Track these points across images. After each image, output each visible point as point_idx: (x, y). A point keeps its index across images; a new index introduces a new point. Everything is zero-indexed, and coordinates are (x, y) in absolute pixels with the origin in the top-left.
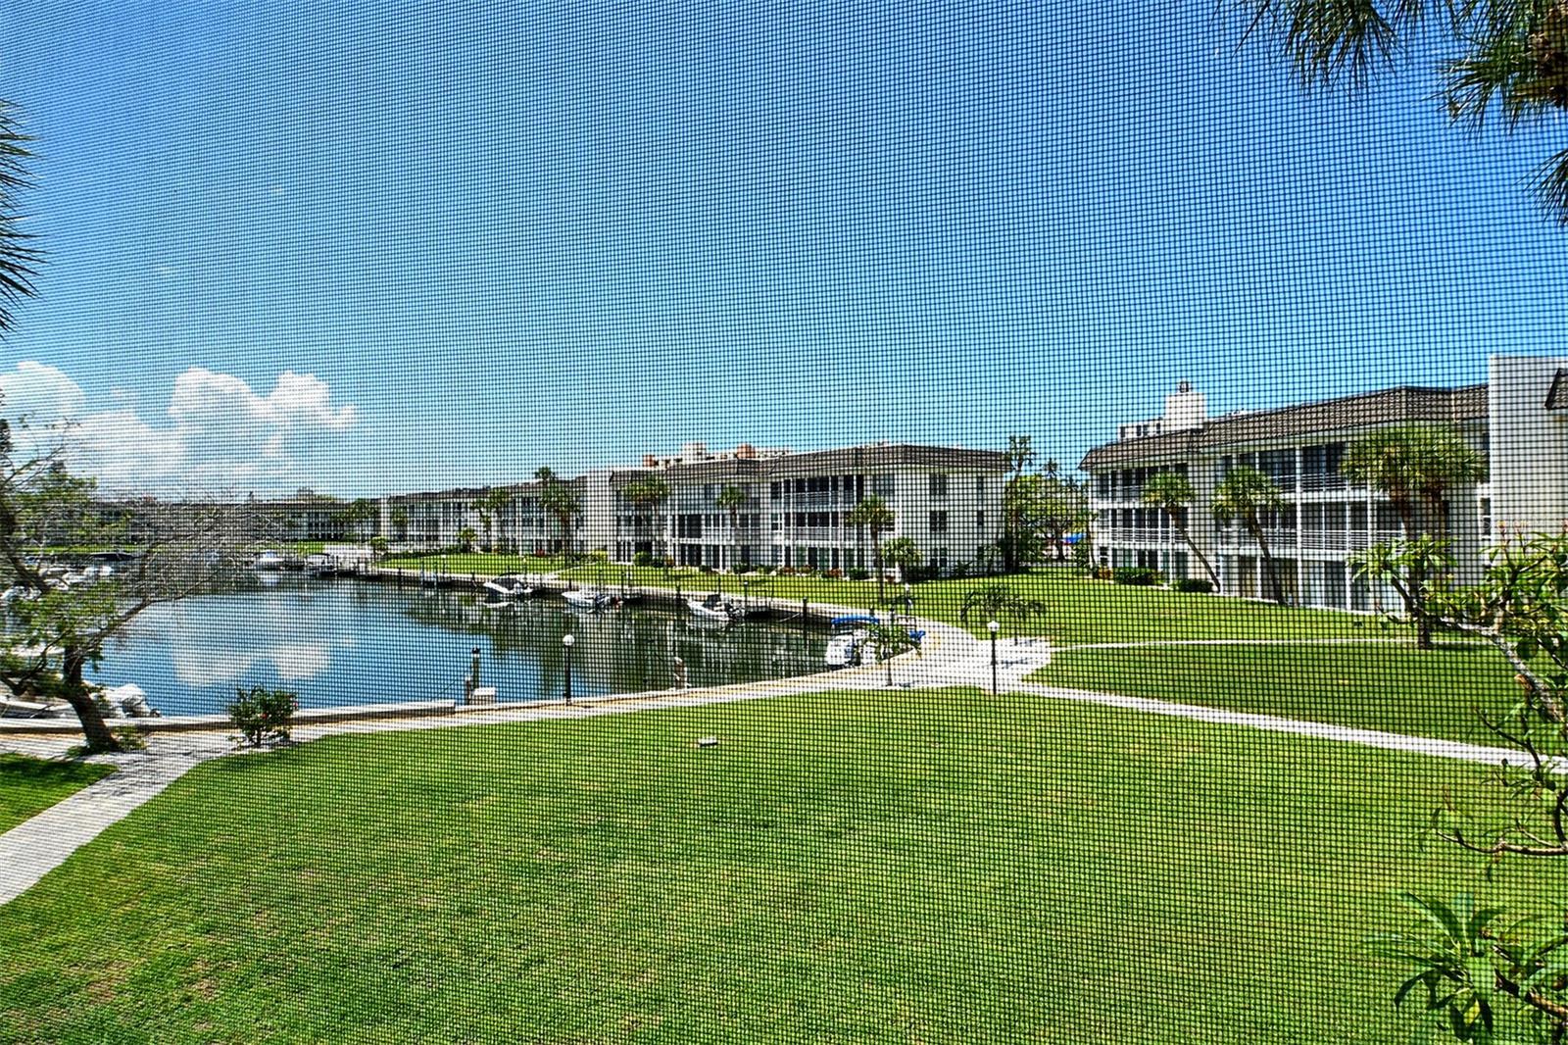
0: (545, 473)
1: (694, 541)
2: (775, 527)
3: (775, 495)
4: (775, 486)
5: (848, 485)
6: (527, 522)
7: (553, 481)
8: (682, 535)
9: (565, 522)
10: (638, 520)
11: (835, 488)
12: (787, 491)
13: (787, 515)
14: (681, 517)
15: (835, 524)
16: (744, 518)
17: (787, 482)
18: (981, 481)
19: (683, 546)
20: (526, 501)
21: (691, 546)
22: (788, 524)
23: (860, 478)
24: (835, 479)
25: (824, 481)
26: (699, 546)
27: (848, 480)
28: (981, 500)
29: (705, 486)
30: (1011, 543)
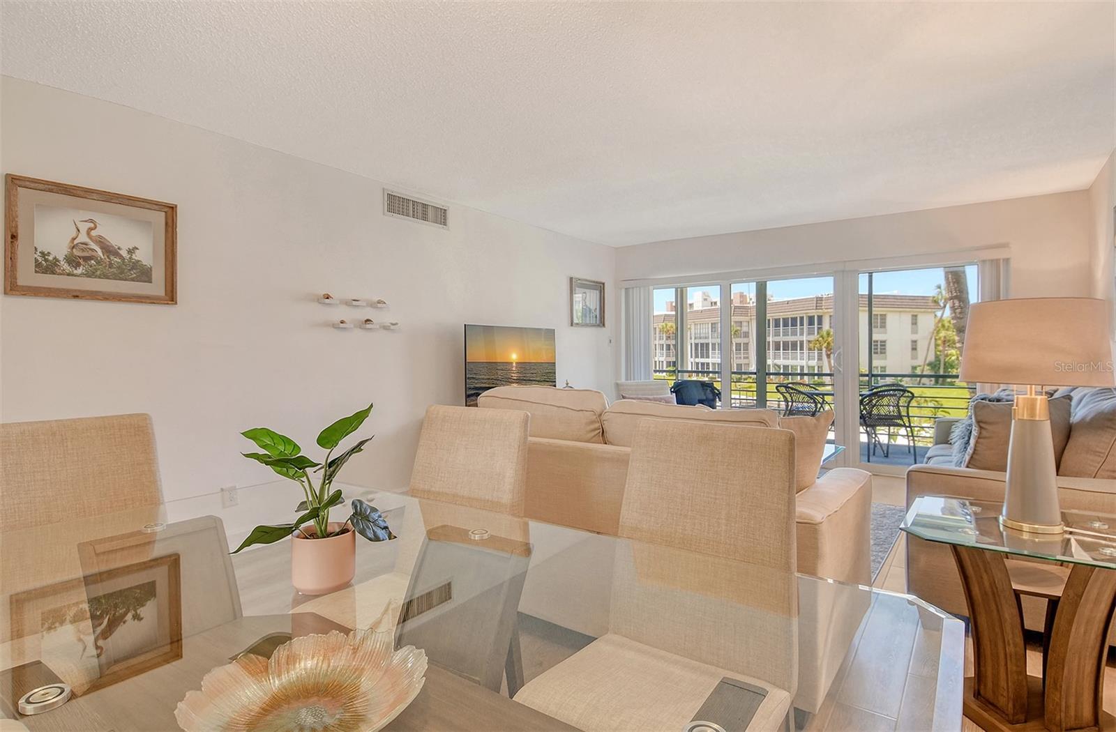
1: (705, 360)
5: (811, 322)
8: (697, 356)
10: (669, 347)
11: (802, 324)
14: (696, 345)
15: (802, 349)
16: (738, 345)
18: (915, 317)
19: (697, 364)
23: (820, 318)
24: (802, 318)
25: (794, 320)
26: (708, 364)
27: (811, 319)
28: (914, 331)
29: (712, 324)
30: (939, 364)
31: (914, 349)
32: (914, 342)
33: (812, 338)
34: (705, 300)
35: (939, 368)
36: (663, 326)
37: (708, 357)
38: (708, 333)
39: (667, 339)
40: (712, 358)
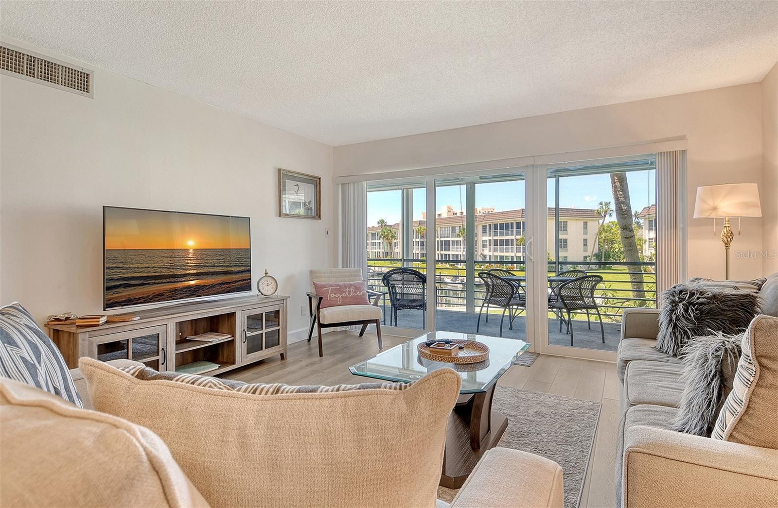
0: (382, 222)
1: (447, 253)
2: (484, 246)
3: (484, 231)
4: (484, 227)
5: (518, 226)
6: (374, 244)
7: (385, 225)
8: (442, 250)
9: (391, 244)
10: (422, 243)
11: (512, 228)
12: (490, 229)
13: (490, 240)
14: (441, 242)
15: (512, 244)
17: (490, 225)
18: (585, 223)
19: (442, 255)
20: (373, 235)
21: (446, 255)
22: (490, 245)
23: (524, 223)
24: (512, 224)
25: (507, 225)
26: (449, 255)
27: (518, 224)
28: (586, 233)
29: (452, 227)
30: (602, 255)
31: (585, 245)
32: (585, 240)
33: (518, 237)
34: (449, 211)
35: (601, 257)
36: (418, 229)
37: (449, 250)
38: (450, 234)
39: (421, 238)
40: (452, 251)
